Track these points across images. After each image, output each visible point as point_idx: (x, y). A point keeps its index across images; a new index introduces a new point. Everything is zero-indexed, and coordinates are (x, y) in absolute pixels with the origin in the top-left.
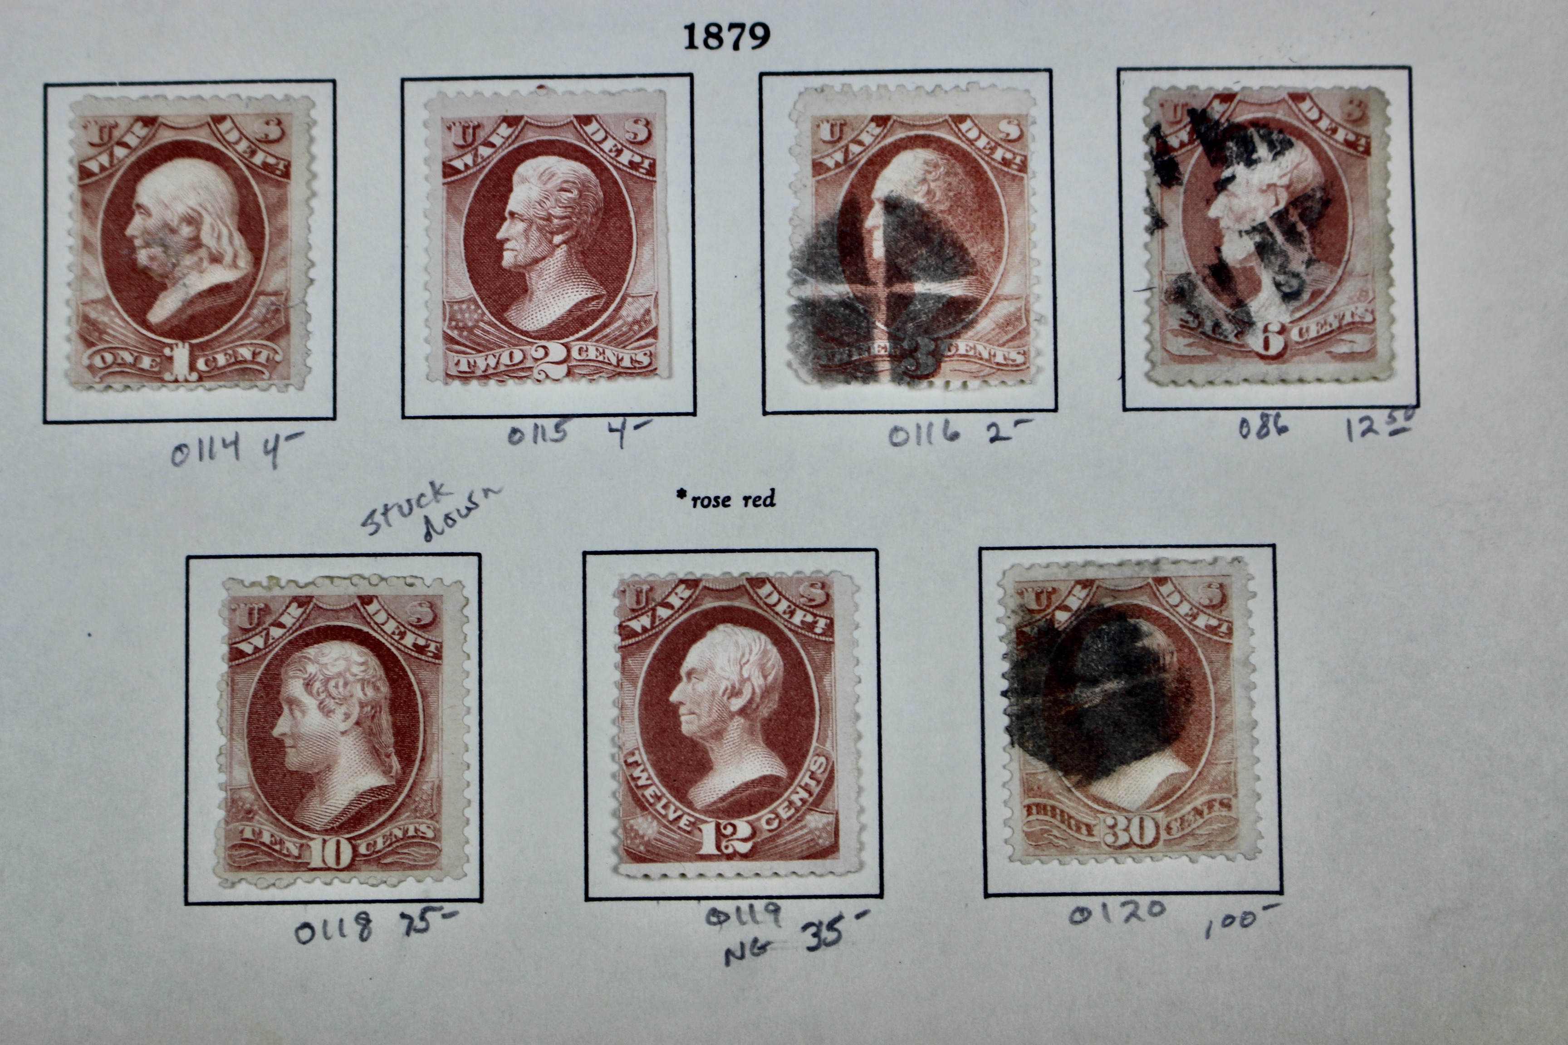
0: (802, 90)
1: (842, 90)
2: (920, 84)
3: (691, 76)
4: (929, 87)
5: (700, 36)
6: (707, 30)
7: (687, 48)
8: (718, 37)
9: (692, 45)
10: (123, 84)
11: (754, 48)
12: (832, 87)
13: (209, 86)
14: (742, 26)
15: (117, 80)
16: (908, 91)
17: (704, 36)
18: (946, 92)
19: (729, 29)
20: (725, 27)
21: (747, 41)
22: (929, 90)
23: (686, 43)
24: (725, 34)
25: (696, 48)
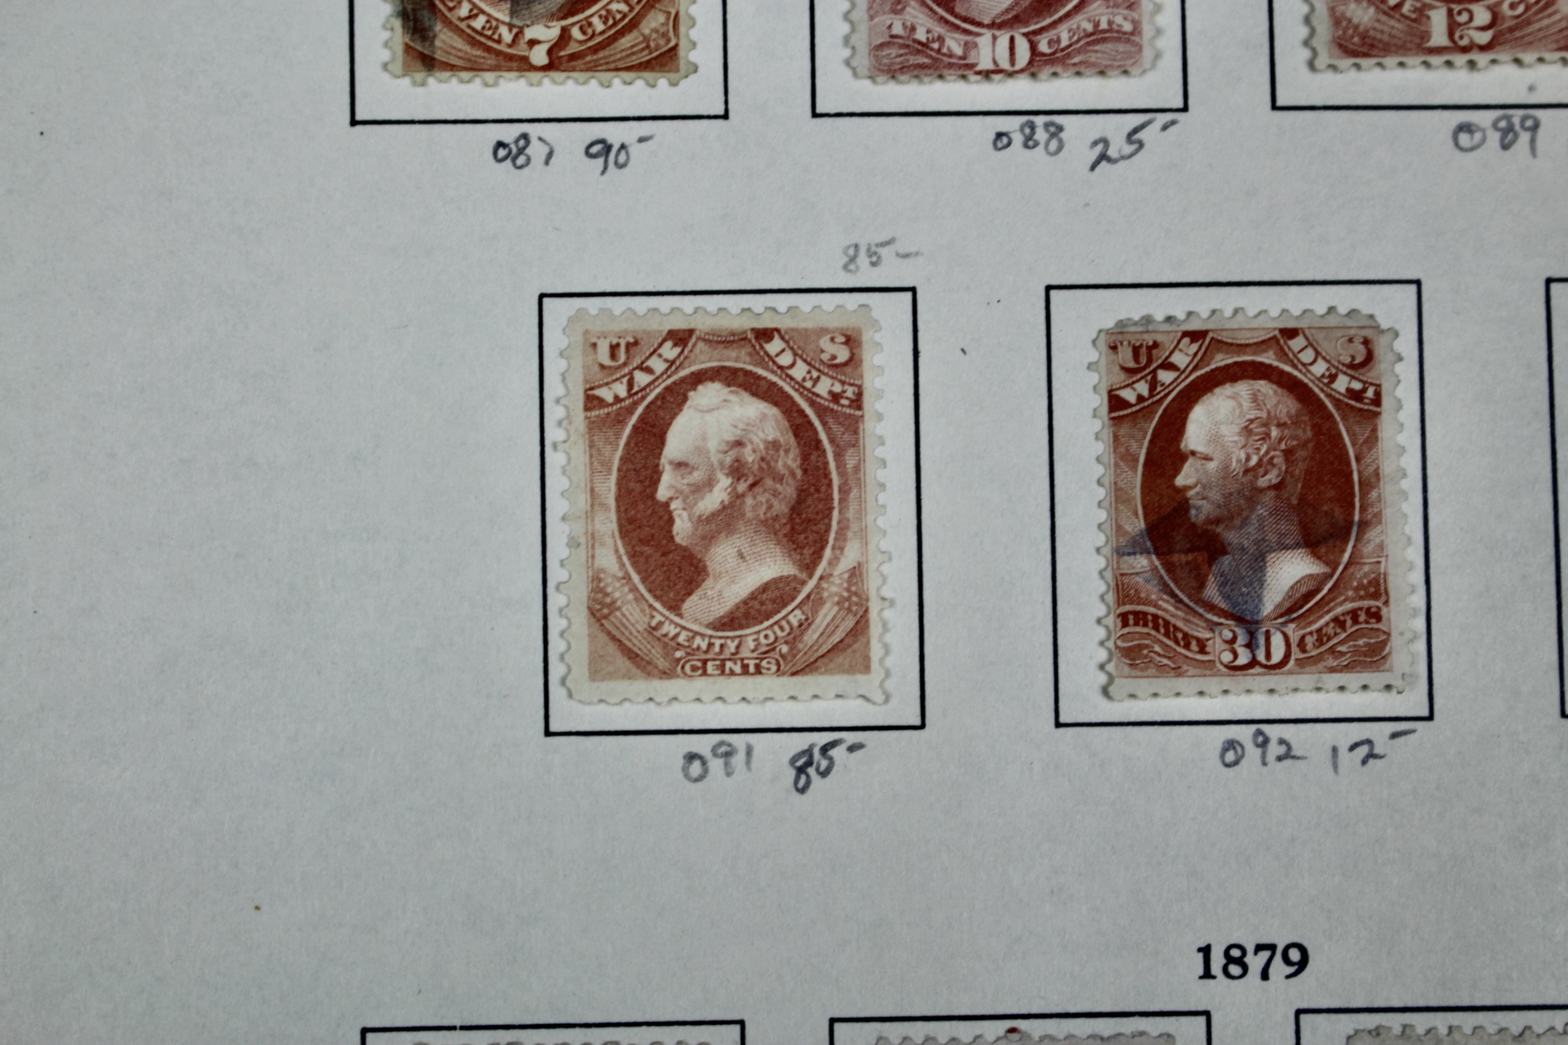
0: (1351, 1032)
1: (1403, 1032)
2: (1504, 1025)
3: (1207, 1014)
4: (1516, 1030)
5: (1217, 961)
6: (1227, 952)
7: (1201, 978)
8: (1240, 961)
9: (1207, 974)
10: (464, 1028)
11: (1288, 977)
12: (1389, 1029)
13: (577, 1030)
14: (1272, 948)
15: (458, 1023)
16: (1490, 1035)
17: (1223, 961)
18: (1539, 1036)
19: (1256, 953)
20: (1250, 949)
21: (1279, 968)
22: (1517, 1034)
23: (1201, 972)
24: (1249, 959)
25: (1214, 977)
